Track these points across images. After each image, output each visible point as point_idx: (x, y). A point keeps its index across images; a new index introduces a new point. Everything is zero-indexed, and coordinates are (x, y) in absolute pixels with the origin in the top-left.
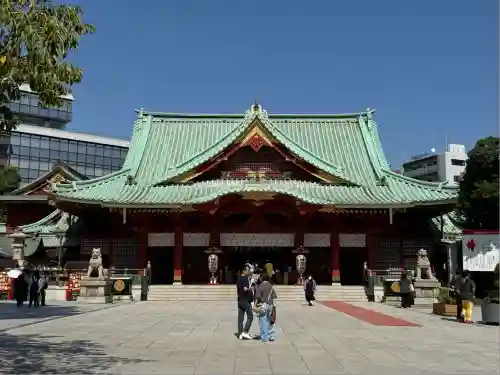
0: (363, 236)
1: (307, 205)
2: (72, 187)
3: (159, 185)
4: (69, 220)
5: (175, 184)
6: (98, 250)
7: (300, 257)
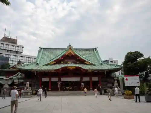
0: (98, 78)
1: (84, 70)
2: (22, 66)
3: (45, 65)
4: (21, 75)
5: (49, 65)
6: (28, 82)
7: (82, 84)
